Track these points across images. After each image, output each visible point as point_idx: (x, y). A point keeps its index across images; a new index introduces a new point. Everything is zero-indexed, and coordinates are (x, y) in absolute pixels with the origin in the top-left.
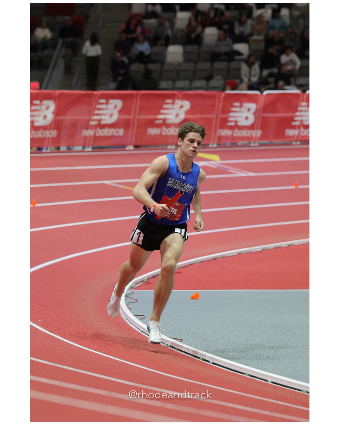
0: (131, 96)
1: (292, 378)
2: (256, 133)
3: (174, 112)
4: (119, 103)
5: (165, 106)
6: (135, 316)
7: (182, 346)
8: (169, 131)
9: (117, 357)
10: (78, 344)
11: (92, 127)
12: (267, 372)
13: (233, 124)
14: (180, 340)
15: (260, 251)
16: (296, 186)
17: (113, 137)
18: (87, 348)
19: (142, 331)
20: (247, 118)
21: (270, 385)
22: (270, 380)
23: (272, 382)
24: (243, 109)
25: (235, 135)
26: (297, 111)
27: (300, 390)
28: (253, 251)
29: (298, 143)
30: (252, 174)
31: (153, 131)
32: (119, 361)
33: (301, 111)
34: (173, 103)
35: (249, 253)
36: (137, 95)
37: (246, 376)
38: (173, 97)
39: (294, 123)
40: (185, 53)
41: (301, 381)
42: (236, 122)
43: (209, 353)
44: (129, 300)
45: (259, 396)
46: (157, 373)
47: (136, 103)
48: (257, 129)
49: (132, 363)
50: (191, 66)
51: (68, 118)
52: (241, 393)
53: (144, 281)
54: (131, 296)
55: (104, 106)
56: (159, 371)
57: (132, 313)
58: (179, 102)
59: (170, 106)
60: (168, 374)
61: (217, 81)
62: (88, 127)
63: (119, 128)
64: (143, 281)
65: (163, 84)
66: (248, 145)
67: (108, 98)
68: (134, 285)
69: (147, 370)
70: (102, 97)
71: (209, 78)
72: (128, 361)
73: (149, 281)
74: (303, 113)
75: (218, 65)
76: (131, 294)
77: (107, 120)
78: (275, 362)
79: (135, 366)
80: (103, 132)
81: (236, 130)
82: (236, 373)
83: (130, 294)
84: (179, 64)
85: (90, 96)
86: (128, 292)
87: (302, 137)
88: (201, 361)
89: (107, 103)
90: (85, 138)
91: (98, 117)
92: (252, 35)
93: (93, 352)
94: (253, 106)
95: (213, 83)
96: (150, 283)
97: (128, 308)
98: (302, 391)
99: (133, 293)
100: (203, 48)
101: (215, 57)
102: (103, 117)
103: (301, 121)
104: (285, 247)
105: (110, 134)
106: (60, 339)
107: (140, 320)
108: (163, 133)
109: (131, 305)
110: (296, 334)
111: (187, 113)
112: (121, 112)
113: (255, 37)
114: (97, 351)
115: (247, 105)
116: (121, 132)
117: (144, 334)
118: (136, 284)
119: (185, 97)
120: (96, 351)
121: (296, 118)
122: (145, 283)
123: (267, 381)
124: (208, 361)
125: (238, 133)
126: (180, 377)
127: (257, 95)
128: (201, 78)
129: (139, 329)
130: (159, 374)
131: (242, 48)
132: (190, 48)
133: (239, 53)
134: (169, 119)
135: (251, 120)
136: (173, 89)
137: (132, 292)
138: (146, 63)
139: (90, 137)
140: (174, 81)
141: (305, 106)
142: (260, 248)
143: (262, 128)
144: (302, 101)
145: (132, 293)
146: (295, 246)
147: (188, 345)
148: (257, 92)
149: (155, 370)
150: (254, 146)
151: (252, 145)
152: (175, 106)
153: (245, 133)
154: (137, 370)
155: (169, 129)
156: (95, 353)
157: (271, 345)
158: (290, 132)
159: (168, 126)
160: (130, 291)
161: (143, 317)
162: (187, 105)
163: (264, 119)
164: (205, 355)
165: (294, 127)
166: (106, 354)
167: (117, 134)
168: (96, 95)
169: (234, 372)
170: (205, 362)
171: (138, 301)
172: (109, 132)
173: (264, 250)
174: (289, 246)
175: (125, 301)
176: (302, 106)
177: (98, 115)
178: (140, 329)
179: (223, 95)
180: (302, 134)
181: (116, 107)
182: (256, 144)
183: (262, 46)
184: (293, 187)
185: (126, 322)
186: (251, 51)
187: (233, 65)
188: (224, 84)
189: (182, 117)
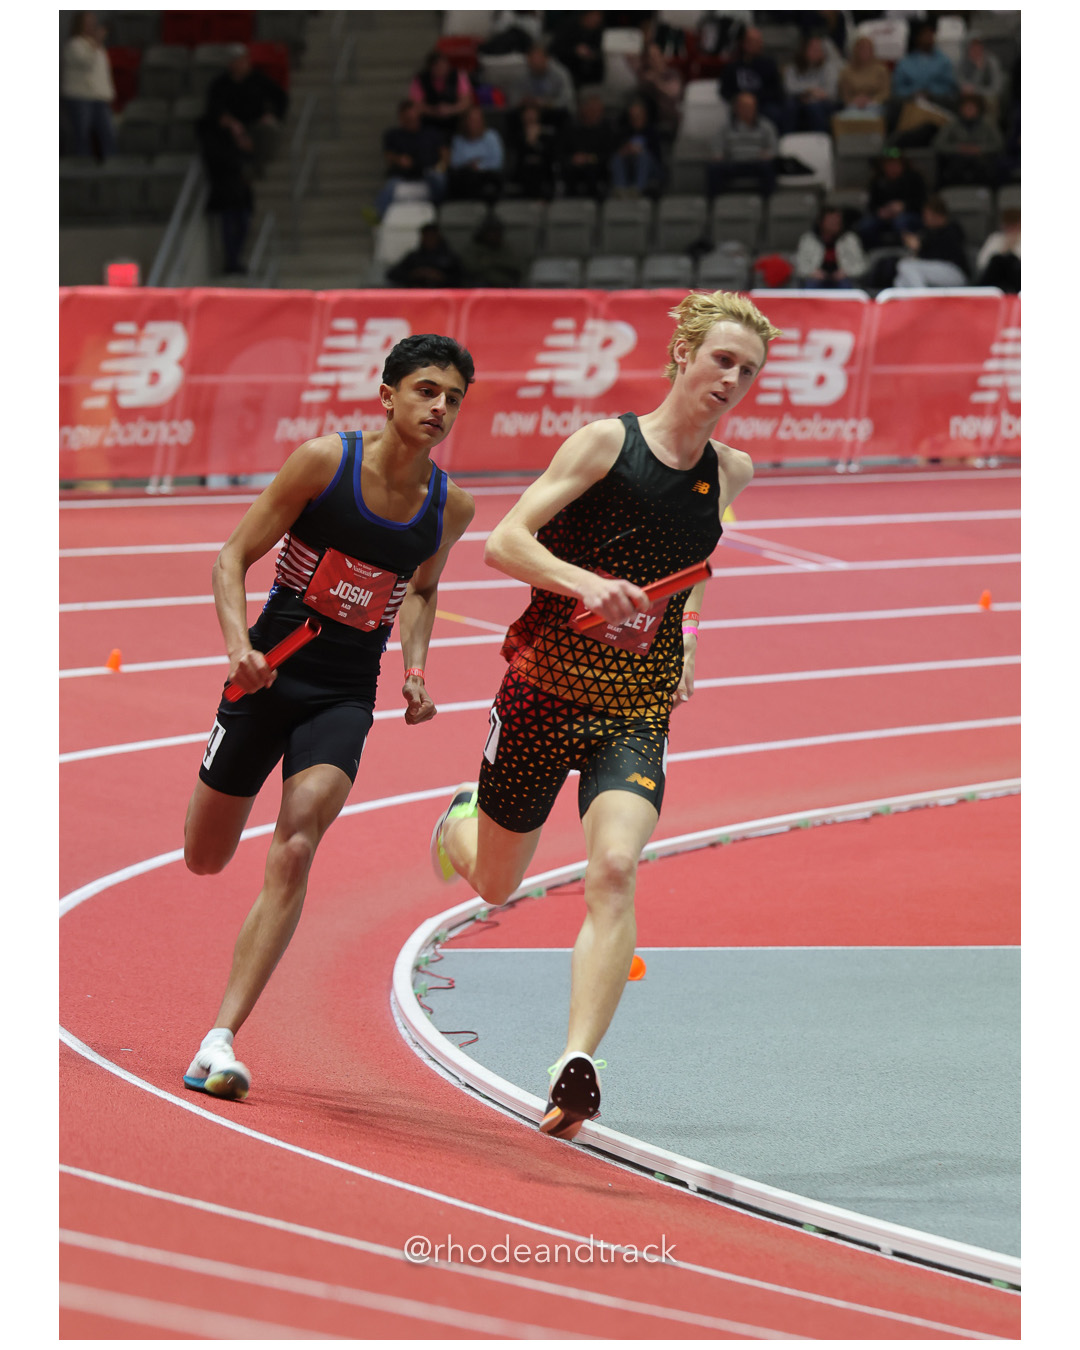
0: (442, 304)
1: (961, 1241)
2: (854, 431)
3: (583, 360)
4: (398, 331)
5: (552, 341)
6: (442, 1033)
8: (566, 424)
9: (380, 1172)
10: (249, 1127)
11: (309, 411)
12: (879, 1218)
13: (775, 399)
15: (865, 820)
16: (987, 603)
18: (280, 1140)
19: (467, 1086)
20: (821, 380)
21: (888, 1260)
22: (887, 1246)
23: (896, 1254)
24: (808, 350)
25: (783, 435)
26: (989, 356)
27: (988, 1280)
28: (839, 819)
29: (993, 462)
30: (841, 566)
31: (511, 425)
32: (384, 1184)
33: (1002, 356)
34: (579, 330)
35: (825, 826)
36: (460, 303)
37: (806, 1232)
38: (579, 312)
39: (977, 397)
41: (990, 1249)
42: (785, 392)
43: (689, 1157)
44: (426, 981)
45: (846, 1299)
47: (457, 331)
48: (857, 416)
49: (429, 1189)
51: (234, 380)
52: (786, 1291)
53: (478, 917)
54: (434, 968)
55: (348, 342)
57: (434, 1024)
58: (597, 328)
59: (567, 340)
60: (547, 1225)
61: (729, 257)
62: (296, 411)
64: (473, 919)
65: (546, 269)
66: (828, 471)
67: (363, 313)
68: (445, 930)
69: (474, 1213)
70: (342, 309)
71: (700, 248)
72: (413, 1184)
73: (495, 918)
74: (1005, 365)
75: (729, 206)
76: (434, 961)
77: (361, 386)
78: (906, 1186)
79: (436, 1200)
81: (787, 421)
82: (775, 1222)
83: (429, 962)
85: (307, 307)
86: (424, 955)
87: (1004, 441)
88: (661, 1182)
89: (360, 331)
91: (329, 379)
92: (840, 106)
93: (300, 1155)
94: (843, 341)
95: (713, 265)
96: (496, 924)
97: (423, 1006)
98: (995, 1282)
99: (441, 958)
100: (681, 152)
101: (720, 178)
102: (345, 378)
103: (1004, 391)
104: (949, 807)
106: (191, 1112)
107: (461, 1046)
108: (547, 431)
109: (434, 1000)
110: (978, 1093)
111: (625, 362)
114: (313, 1151)
115: (822, 337)
117: (473, 1095)
118: (452, 928)
119: (620, 312)
121: (984, 381)
122: (481, 926)
123: (877, 1249)
124: (684, 1184)
125: (792, 430)
127: (856, 303)
128: (672, 250)
129: (458, 1078)
131: (809, 148)
133: (798, 167)
134: (563, 384)
135: (836, 387)
136: (582, 285)
137: (436, 954)
140: (585, 259)
141: (1015, 340)
142: (864, 810)
143: (871, 414)
144: (1006, 324)
145: (436, 958)
146: (982, 800)
147: (617, 1130)
148: (857, 295)
149: (504, 1212)
150: (847, 473)
151: (841, 468)
152: (585, 340)
153: (815, 429)
154: (441, 1213)
155: (565, 416)
156: (304, 1158)
157: (895, 1130)
158: (965, 428)
159: (562, 405)
160: (429, 953)
161: (471, 1037)
162: (625, 336)
163: (879, 382)
164: (673, 1165)
165: (979, 410)
166: (343, 1160)
168: (323, 303)
169: (768, 1220)
170: (674, 1186)
171: (455, 984)
173: (876, 815)
174: (962, 801)
175: (414, 984)
176: (1003, 341)
177: (328, 369)
178: (461, 1078)
180: (1004, 433)
181: (388, 343)
182: (855, 467)
183: (875, 140)
184: (974, 608)
185: (414, 1055)
186: (839, 158)
187: (780, 205)
188: (751, 270)
189: (609, 375)
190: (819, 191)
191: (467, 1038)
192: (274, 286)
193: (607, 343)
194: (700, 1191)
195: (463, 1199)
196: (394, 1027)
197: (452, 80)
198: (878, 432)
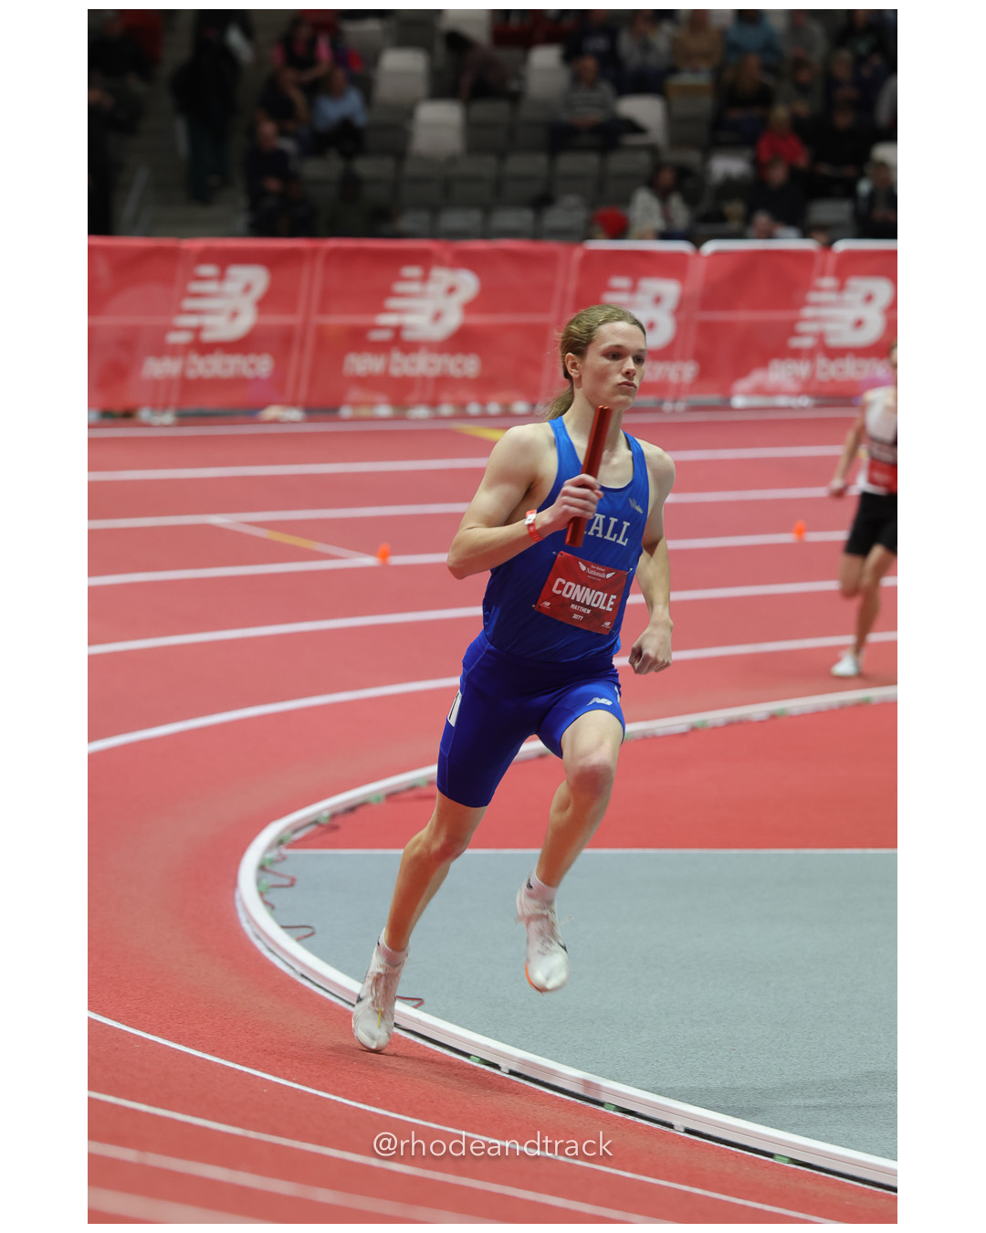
0: (296, 255)
1: (748, 1119)
2: (680, 373)
3: (429, 306)
4: (256, 278)
5: (400, 287)
6: (283, 927)
7: (418, 1019)
8: (413, 365)
9: (212, 1052)
11: (174, 351)
12: (675, 1099)
14: (416, 1003)
15: (683, 735)
16: (800, 532)
17: (238, 382)
18: (123, 1023)
19: (303, 976)
20: (651, 326)
21: (681, 1137)
22: (680, 1124)
23: (688, 1131)
24: (639, 297)
26: (804, 304)
27: (771, 1155)
28: (660, 732)
31: (362, 364)
32: (216, 1063)
33: (817, 305)
34: (425, 278)
35: (646, 739)
36: (314, 252)
37: (608, 1111)
38: (425, 260)
39: (796, 343)
40: (472, 128)
41: (776, 1128)
43: (503, 1042)
44: (269, 879)
46: (329, 1099)
47: (312, 279)
48: (684, 358)
49: (255, 1069)
50: (486, 165)
51: (107, 321)
53: (323, 821)
54: (277, 868)
55: (210, 287)
56: (335, 1095)
57: (276, 919)
58: (442, 276)
59: (414, 287)
60: (366, 1103)
61: (569, 211)
62: (162, 350)
63: (259, 352)
64: (316, 822)
66: (657, 409)
67: (225, 260)
68: (289, 832)
69: (298, 1090)
70: (206, 257)
71: (542, 202)
72: (243, 1064)
73: (338, 821)
74: (824, 312)
75: (570, 163)
76: (278, 861)
77: (222, 328)
78: (700, 1069)
79: (262, 1079)
80: (208, 367)
82: (579, 1101)
83: (273, 862)
84: (452, 160)
85: (173, 255)
86: (269, 856)
87: (821, 383)
88: (475, 1064)
89: (221, 277)
90: (156, 383)
91: (192, 321)
92: (673, 70)
94: (670, 289)
95: (556, 217)
96: (337, 828)
97: (266, 903)
98: (777, 1157)
99: (284, 858)
100: (526, 111)
101: (560, 137)
102: (208, 321)
103: (821, 337)
104: (761, 722)
105: (229, 373)
107: (298, 940)
108: (395, 371)
109: (273, 897)
111: (469, 308)
112: (263, 304)
113: (685, 79)
114: (152, 1034)
115: (653, 286)
116: (263, 365)
117: (307, 984)
118: (296, 831)
119: (464, 261)
120: (148, 1032)
121: (802, 327)
122: (322, 829)
123: (671, 1126)
124: (496, 1066)
126: (400, 1113)
127: (682, 255)
128: (518, 203)
129: (293, 969)
130: (335, 1101)
131: (644, 110)
132: (485, 110)
133: (633, 127)
134: (412, 328)
135: (665, 332)
136: (433, 234)
137: (280, 855)
138: (348, 155)
139: (168, 381)
140: (435, 210)
141: (829, 290)
142: (680, 724)
143: (698, 357)
144: (823, 274)
145: (279, 858)
146: (792, 717)
147: (438, 1017)
148: (682, 247)
149: (325, 1090)
150: (674, 412)
151: (668, 406)
152: (432, 287)
154: (266, 1091)
155: (413, 357)
158: (784, 370)
159: (410, 348)
160: (273, 854)
161: (307, 931)
162: (468, 283)
163: (706, 329)
164: (487, 1049)
165: (796, 354)
166: (180, 1043)
167: (248, 373)
168: (188, 251)
169: (573, 1099)
170: (487, 1068)
171: (296, 882)
172: (225, 366)
173: (694, 729)
174: (774, 717)
175: (258, 882)
176: (819, 289)
177: (193, 312)
178: (297, 968)
179: (578, 253)
180: (821, 376)
181: (247, 288)
182: (681, 406)
183: (705, 104)
184: (787, 538)
185: (254, 947)
186: (673, 120)
187: (618, 162)
188: (590, 223)
189: (453, 320)
190: (653, 150)
191: (303, 932)
192: (148, 234)
193: (451, 290)
194: (512, 1073)
195: (289, 1079)
196: (237, 921)
197: (312, 44)
198: (704, 374)
